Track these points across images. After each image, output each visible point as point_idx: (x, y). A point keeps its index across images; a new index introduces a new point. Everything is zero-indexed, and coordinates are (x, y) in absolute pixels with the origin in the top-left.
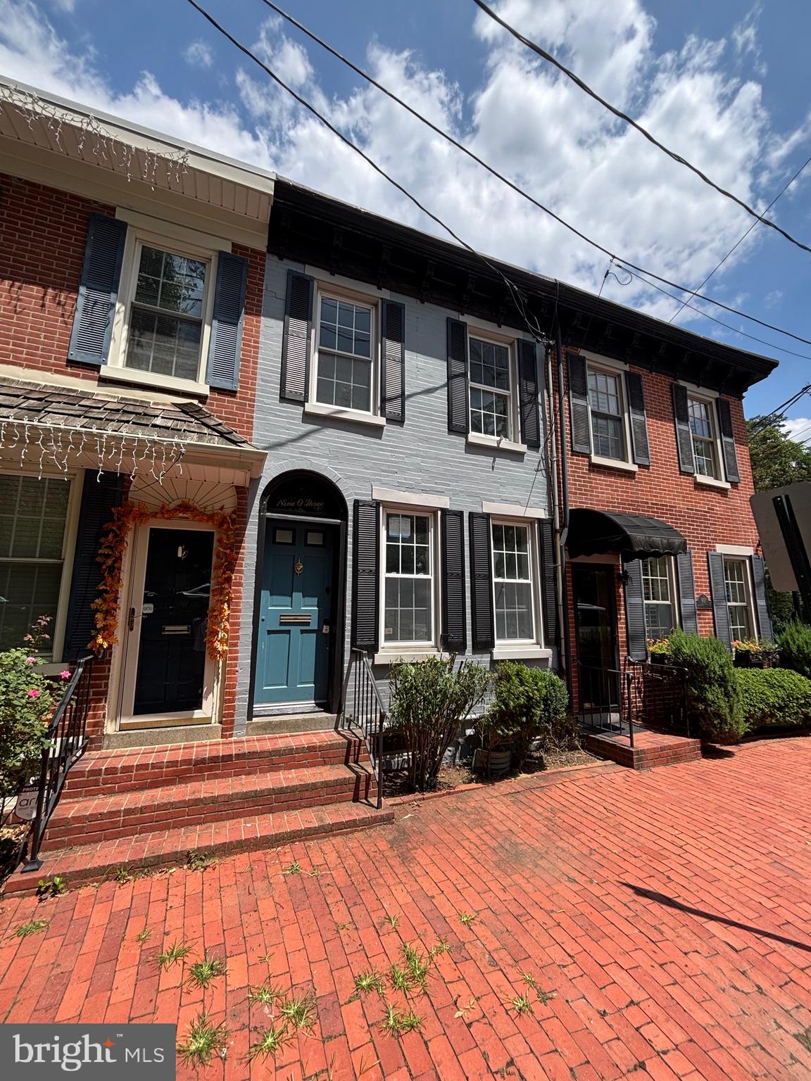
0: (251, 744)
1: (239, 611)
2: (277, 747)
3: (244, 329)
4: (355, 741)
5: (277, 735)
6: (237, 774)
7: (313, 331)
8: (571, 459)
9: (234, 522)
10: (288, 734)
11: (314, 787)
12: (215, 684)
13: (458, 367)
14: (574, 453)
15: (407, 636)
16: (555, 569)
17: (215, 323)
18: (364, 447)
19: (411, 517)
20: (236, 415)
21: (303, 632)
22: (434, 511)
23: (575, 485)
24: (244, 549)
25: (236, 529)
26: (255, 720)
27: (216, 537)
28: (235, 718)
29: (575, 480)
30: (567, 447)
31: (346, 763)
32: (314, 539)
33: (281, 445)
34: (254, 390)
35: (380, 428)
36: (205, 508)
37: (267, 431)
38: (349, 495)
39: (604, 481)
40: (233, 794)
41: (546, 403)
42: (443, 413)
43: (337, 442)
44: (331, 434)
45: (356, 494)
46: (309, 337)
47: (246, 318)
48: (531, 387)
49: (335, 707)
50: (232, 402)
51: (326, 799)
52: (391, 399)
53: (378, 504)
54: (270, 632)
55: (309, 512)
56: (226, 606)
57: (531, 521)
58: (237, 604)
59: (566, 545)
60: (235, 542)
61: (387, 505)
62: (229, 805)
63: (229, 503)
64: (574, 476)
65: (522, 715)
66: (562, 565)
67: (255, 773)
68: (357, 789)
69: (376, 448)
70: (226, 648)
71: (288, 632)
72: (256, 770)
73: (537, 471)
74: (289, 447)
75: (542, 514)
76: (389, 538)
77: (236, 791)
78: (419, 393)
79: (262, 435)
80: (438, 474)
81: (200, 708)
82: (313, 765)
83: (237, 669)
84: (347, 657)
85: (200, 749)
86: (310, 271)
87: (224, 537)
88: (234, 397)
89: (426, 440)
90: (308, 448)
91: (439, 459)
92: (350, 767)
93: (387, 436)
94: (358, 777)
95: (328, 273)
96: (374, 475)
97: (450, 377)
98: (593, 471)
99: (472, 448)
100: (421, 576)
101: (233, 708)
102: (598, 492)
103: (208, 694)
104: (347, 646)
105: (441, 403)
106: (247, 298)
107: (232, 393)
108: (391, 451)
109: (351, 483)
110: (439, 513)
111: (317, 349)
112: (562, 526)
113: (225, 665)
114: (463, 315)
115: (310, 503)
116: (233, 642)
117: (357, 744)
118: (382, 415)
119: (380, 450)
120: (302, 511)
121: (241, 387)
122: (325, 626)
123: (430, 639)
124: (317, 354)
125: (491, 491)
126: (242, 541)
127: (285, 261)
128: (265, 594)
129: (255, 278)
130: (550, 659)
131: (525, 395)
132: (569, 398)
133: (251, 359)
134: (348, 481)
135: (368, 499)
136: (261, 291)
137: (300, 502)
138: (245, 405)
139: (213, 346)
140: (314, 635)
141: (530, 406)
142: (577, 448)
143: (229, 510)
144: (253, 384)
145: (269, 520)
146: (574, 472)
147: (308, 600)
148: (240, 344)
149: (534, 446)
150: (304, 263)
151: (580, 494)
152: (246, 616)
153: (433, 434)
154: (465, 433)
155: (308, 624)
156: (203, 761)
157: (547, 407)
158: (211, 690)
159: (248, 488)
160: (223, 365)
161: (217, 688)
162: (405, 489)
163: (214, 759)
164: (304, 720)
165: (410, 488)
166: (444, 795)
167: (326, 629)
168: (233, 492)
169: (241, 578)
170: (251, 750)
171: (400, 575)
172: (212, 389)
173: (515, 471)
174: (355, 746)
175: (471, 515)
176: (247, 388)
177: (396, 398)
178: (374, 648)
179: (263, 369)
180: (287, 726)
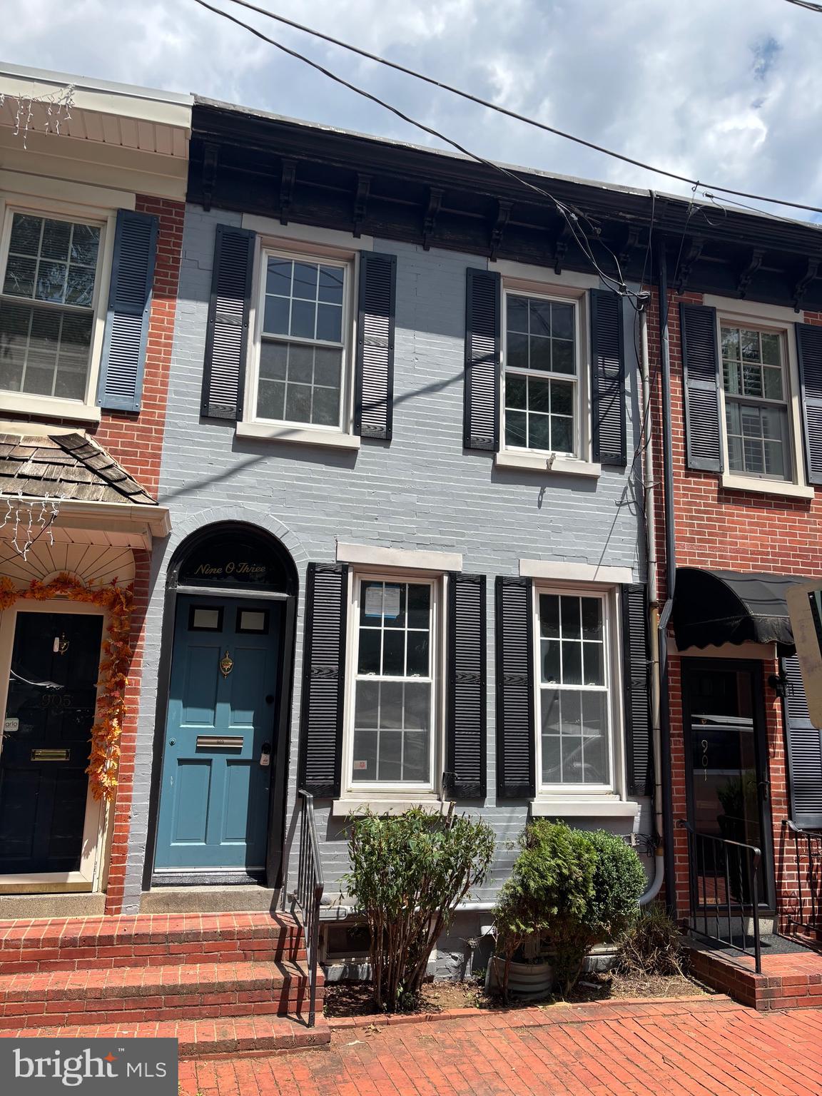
0: (142, 923)
1: (134, 730)
2: (178, 929)
3: (153, 320)
4: (292, 928)
5: (184, 914)
6: (119, 965)
7: (252, 314)
8: (684, 482)
9: (129, 601)
10: (200, 914)
11: (221, 988)
12: (100, 836)
13: (483, 346)
14: (690, 472)
15: (390, 773)
16: (649, 669)
17: (111, 316)
18: (326, 482)
19: (402, 586)
20: (137, 446)
21: (230, 762)
22: (438, 575)
23: (692, 525)
24: (143, 640)
25: (133, 612)
26: (153, 890)
27: (105, 624)
28: (125, 885)
29: (691, 518)
30: (676, 462)
31: (278, 960)
32: (252, 621)
33: (200, 486)
34: (163, 408)
35: (354, 451)
36: (91, 582)
37: (181, 466)
38: (301, 556)
39: (748, 516)
40: (107, 989)
41: (640, 390)
42: (455, 421)
43: (283, 477)
44: (277, 466)
45: (312, 554)
46: (246, 323)
47: (154, 304)
48: (612, 368)
49: (272, 878)
50: (132, 428)
51: (239, 1008)
52: (370, 407)
53: (344, 568)
54: (182, 762)
55: (244, 582)
56: (115, 722)
57: (610, 588)
58: (132, 720)
59: (668, 626)
60: (130, 631)
61: (359, 568)
62: (101, 1003)
63: (125, 574)
64: (690, 511)
65: (552, 905)
66: (660, 662)
67: (143, 964)
68: (284, 998)
69: (345, 483)
70: (115, 783)
71: (209, 762)
72: (145, 961)
73: (620, 504)
74: (213, 489)
75: (629, 576)
76: (364, 620)
77: (113, 985)
78: (417, 393)
79: (172, 474)
80: (444, 517)
81: (77, 868)
82: (228, 959)
83: (129, 813)
84: (291, 802)
85: (72, 926)
86: (249, 222)
87: (116, 624)
88: (135, 420)
89: (428, 466)
90: (240, 489)
91: (447, 495)
92: (281, 967)
93: (363, 462)
94: (288, 981)
95: (277, 222)
96: (341, 523)
97: (469, 364)
98: (727, 501)
99: (504, 474)
100: (416, 679)
101: (123, 870)
102: (736, 537)
103: (89, 849)
104: (292, 786)
105: (453, 405)
106: (156, 273)
107: (132, 415)
108: (369, 486)
109: (303, 537)
110: (446, 579)
111: (259, 339)
112: (664, 595)
113: (113, 807)
114: (494, 260)
115: (245, 568)
116: (124, 774)
117: (295, 932)
118: (356, 433)
119: (353, 485)
120: (231, 580)
121: (146, 406)
122: (263, 755)
123: (427, 780)
124: (258, 345)
125: (535, 541)
126: (140, 629)
127: (213, 212)
128: (175, 706)
129: (168, 243)
130: (637, 819)
131: (601, 380)
132: (683, 380)
133: (160, 366)
134: (299, 534)
135: (329, 561)
136: (177, 260)
137: (230, 567)
138: (150, 431)
139: (108, 350)
140: (248, 768)
141: (609, 398)
142: (696, 463)
143: (123, 585)
144: (163, 400)
145: (181, 596)
146: (689, 503)
147: (240, 714)
148: (145, 342)
149: (615, 463)
150: (240, 211)
151: (700, 540)
152: (144, 738)
153: (437, 456)
154: (493, 449)
155: (238, 751)
156: (72, 942)
157: (640, 397)
158: (94, 843)
159: (150, 552)
160: (121, 377)
161: (102, 840)
162: (388, 544)
163: (88, 941)
164: (225, 894)
165: (397, 542)
166: (420, 1020)
167: (265, 759)
168: (130, 557)
169: (137, 683)
170: (140, 932)
171: (382, 678)
172: (105, 412)
173: (578, 508)
174: (291, 936)
175: (500, 581)
176: (154, 406)
177: (378, 404)
178: (334, 791)
179: (178, 377)
180: (200, 901)
